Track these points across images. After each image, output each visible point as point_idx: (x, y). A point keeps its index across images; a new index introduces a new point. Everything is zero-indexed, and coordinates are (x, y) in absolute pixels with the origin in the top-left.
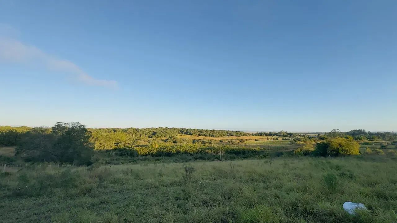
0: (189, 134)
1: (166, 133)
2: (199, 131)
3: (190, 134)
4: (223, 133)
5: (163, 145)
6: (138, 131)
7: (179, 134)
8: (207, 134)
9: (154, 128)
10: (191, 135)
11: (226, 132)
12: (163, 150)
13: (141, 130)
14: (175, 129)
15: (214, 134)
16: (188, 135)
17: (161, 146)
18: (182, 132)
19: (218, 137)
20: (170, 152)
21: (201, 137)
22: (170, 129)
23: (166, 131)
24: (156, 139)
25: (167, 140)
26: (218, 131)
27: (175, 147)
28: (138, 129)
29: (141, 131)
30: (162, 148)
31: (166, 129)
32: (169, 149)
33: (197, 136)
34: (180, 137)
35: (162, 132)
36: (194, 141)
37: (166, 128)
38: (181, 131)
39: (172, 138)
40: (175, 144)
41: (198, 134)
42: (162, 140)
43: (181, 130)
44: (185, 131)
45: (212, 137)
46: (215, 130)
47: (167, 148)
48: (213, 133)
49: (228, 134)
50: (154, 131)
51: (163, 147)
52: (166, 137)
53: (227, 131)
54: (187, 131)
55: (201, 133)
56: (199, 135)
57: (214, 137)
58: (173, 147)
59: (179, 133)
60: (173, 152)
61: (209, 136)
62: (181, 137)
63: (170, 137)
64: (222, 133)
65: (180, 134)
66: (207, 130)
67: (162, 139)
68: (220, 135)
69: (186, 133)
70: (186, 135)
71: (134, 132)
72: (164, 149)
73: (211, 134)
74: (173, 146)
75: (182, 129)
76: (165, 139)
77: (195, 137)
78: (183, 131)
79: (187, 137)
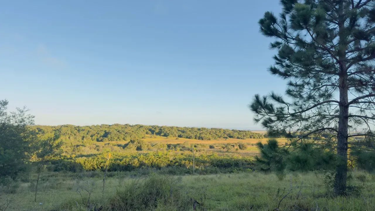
0: (163, 134)
1: (126, 133)
2: (179, 130)
3: (165, 135)
4: (218, 134)
5: (119, 154)
6: (78, 131)
7: (146, 135)
8: (192, 135)
9: (106, 125)
10: (167, 136)
11: (222, 132)
12: (119, 161)
13: (83, 128)
14: (141, 127)
15: (203, 135)
16: (162, 137)
17: (116, 155)
18: (153, 132)
19: (209, 139)
20: (129, 164)
21: (182, 141)
22: (132, 126)
23: (126, 130)
24: (109, 144)
25: (126, 145)
26: (211, 130)
27: (137, 157)
28: (78, 127)
29: (84, 130)
30: (118, 159)
31: (126, 127)
32: (128, 160)
33: (176, 138)
34: (148, 139)
35: (119, 131)
36: (169, 146)
37: (126, 125)
38: (150, 130)
39: (135, 143)
40: (140, 152)
41: (177, 135)
42: (119, 146)
43: (151, 128)
44: (157, 131)
45: (199, 139)
46: (205, 129)
47: (125, 159)
48: (202, 133)
49: (226, 136)
50: (105, 131)
51: (119, 156)
52: (125, 140)
53: (224, 130)
54: (161, 129)
55: (182, 133)
56: (180, 136)
57: (202, 139)
58: (135, 157)
59: (147, 133)
60: (133, 165)
61: (195, 138)
62: (150, 140)
63: (131, 141)
64: (216, 133)
65: (148, 135)
66: (192, 129)
67: (120, 143)
68: (213, 137)
69: (159, 134)
70: (158, 136)
71: (72, 132)
72: (121, 160)
73: (198, 135)
74: (135, 155)
75: (153, 127)
76: (123, 143)
77: (172, 140)
78: (153, 129)
79: (159, 140)
